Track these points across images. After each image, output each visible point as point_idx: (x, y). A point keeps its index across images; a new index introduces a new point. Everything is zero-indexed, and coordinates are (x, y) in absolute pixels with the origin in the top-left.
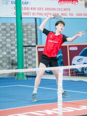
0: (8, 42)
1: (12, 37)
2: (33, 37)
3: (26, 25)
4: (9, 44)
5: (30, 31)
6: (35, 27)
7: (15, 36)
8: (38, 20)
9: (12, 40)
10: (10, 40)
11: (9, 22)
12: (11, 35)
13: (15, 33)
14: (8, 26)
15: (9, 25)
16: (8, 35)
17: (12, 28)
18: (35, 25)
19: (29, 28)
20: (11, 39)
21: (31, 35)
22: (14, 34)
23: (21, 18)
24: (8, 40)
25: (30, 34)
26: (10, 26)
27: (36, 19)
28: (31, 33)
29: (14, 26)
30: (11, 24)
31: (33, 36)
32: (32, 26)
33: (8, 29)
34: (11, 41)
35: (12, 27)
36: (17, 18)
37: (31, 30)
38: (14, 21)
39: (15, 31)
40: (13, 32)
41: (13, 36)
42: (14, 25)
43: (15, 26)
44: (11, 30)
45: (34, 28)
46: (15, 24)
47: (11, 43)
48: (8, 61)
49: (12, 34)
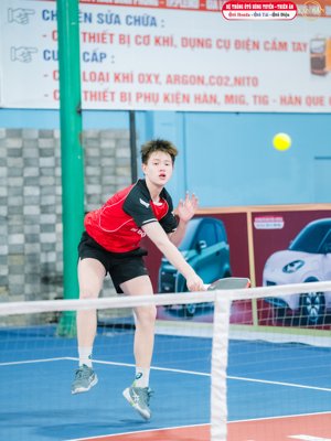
0: (30, 197)
1: (43, 181)
2: (121, 180)
3: (95, 136)
4: (32, 204)
5: (110, 157)
6: (128, 143)
7: (55, 176)
8: (139, 119)
9: (45, 190)
10: (36, 192)
11: (33, 126)
12: (41, 174)
13: (56, 166)
14: (30, 140)
15: (36, 135)
16: (31, 172)
17: (46, 149)
18: (128, 135)
19: (110, 149)
20: (41, 187)
21: (115, 174)
22: (54, 168)
23: (80, 112)
24: (32, 191)
25: (111, 170)
26: (36, 140)
27: (132, 114)
28: (116, 166)
29: (51, 140)
30: (43, 134)
31: (123, 176)
32: (117, 140)
33: (31, 153)
34: (41, 195)
35: (44, 143)
36: (62, 110)
37: (113, 156)
38: (54, 124)
39: (56, 159)
40: (47, 162)
41: (48, 176)
42: (52, 136)
43: (55, 140)
44: (42, 153)
45: (124, 147)
46: (57, 134)
47: (40, 201)
48: (28, 269)
49: (44, 171)
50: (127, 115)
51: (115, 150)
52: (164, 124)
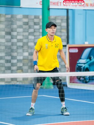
0: (30, 39)
1: (35, 34)
2: (63, 34)
3: (54, 18)
4: (32, 42)
5: (59, 26)
6: (66, 21)
7: (39, 32)
8: (70, 12)
9: (36, 37)
10: (33, 37)
11: (32, 14)
12: (35, 31)
13: (40, 28)
14: (31, 19)
15: (33, 17)
16: (31, 30)
17: (37, 22)
18: (66, 18)
19: (59, 23)
20: (35, 36)
21: (61, 32)
22: (39, 29)
23: (49, 9)
24: (31, 37)
25: (59, 30)
26: (33, 19)
27: (67, 10)
28: (61, 29)
29: (39, 19)
30: (36, 17)
31: (63, 32)
32: (62, 20)
33: (31, 24)
34: (34, 39)
35: (36, 20)
36: (43, 9)
37: (60, 25)
39: (40, 26)
40: (37, 27)
41: (37, 32)
42: (39, 18)
43: (40, 19)
44: (35, 24)
45: (65, 22)
46: (41, 17)
47: (34, 41)
48: (29, 64)
49: (36, 30)
50: (66, 10)
51: (61, 23)
52: (79, 14)
